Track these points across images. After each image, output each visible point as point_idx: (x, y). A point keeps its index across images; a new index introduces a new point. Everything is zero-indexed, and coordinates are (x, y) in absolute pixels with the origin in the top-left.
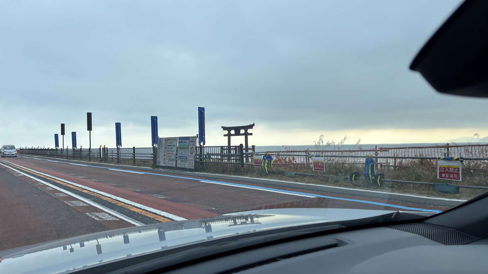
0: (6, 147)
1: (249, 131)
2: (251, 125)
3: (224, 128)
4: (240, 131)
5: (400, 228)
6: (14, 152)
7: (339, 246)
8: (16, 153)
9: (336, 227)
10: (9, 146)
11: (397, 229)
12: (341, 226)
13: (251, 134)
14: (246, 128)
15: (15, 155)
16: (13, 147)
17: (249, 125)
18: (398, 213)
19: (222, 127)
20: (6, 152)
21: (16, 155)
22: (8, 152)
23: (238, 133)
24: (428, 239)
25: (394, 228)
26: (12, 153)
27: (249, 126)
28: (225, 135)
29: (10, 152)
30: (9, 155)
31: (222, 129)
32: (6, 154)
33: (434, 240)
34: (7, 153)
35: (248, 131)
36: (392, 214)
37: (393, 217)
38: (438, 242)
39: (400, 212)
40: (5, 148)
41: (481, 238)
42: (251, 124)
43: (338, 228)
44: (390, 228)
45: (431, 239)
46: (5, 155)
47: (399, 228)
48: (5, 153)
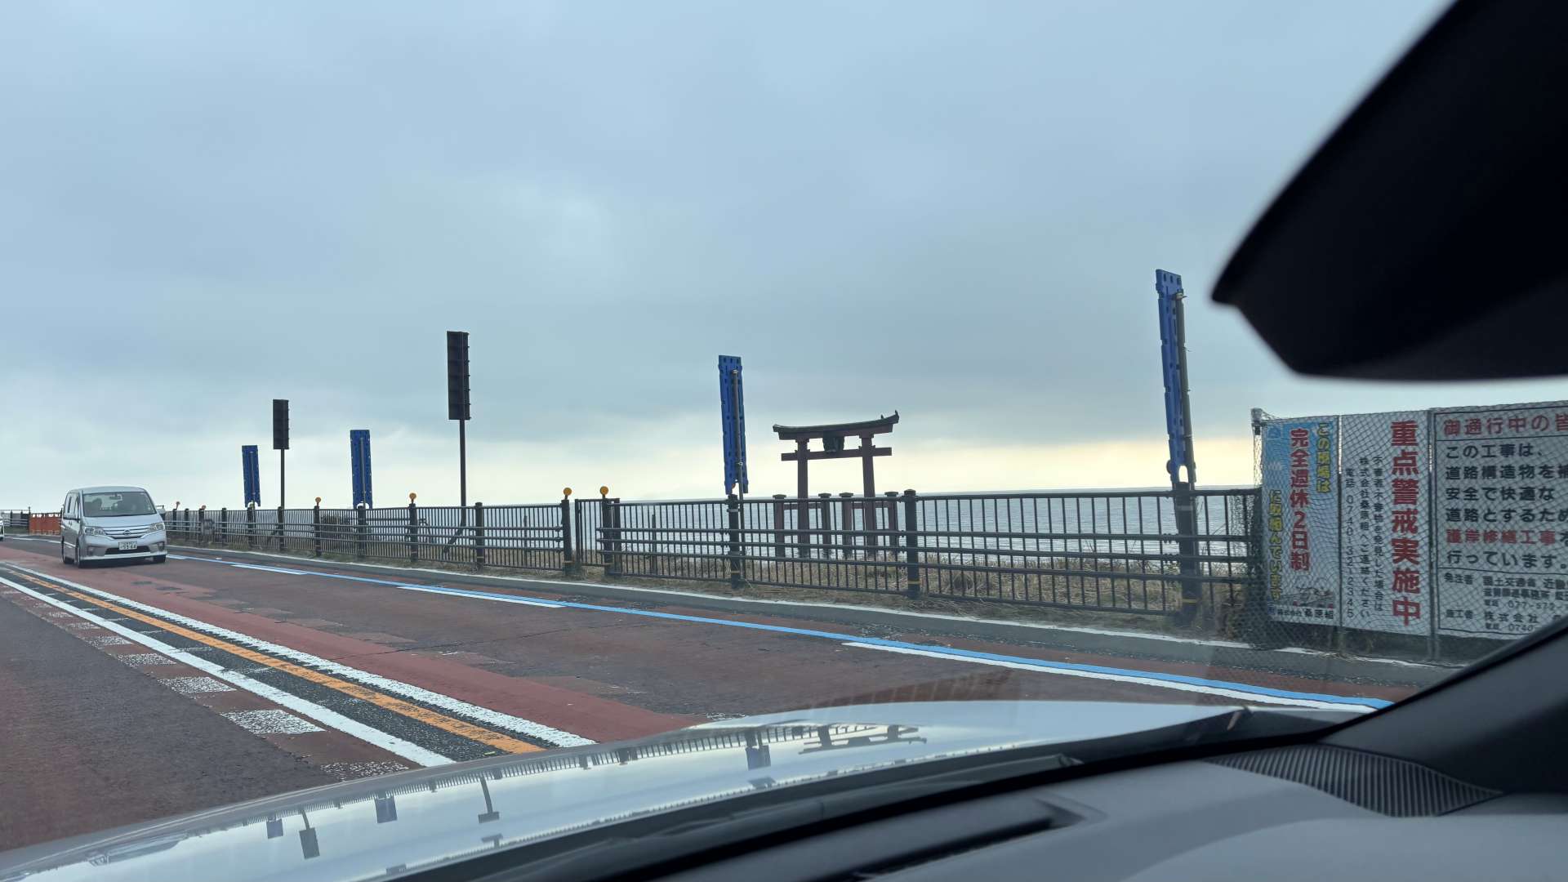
0: (99, 502)
1: (878, 441)
2: (885, 419)
3: (785, 433)
4: (844, 440)
5: (1247, 764)
6: (147, 531)
7: (1053, 826)
8: (161, 536)
9: (1051, 763)
10: (114, 495)
11: (1240, 767)
12: (1067, 762)
13: (887, 452)
14: (866, 430)
15: (158, 553)
16: (134, 503)
17: (880, 418)
18: (1246, 714)
19: (776, 429)
20: (99, 531)
21: (162, 549)
22: (108, 531)
23: (837, 446)
24: (1333, 799)
25: (1228, 765)
26: (140, 542)
27: (877, 422)
28: (786, 457)
29: (127, 532)
30: (115, 550)
31: (777, 434)
32: (96, 547)
33: (1352, 801)
34: (110, 543)
35: (873, 440)
36: (1230, 715)
37: (1231, 724)
38: (1366, 806)
39: (1253, 708)
40: (91, 504)
41: (1499, 792)
42: (885, 417)
43: (1057, 765)
44: (1217, 763)
45: (1346, 798)
46: (91, 554)
47: (1244, 765)
48: (91, 540)
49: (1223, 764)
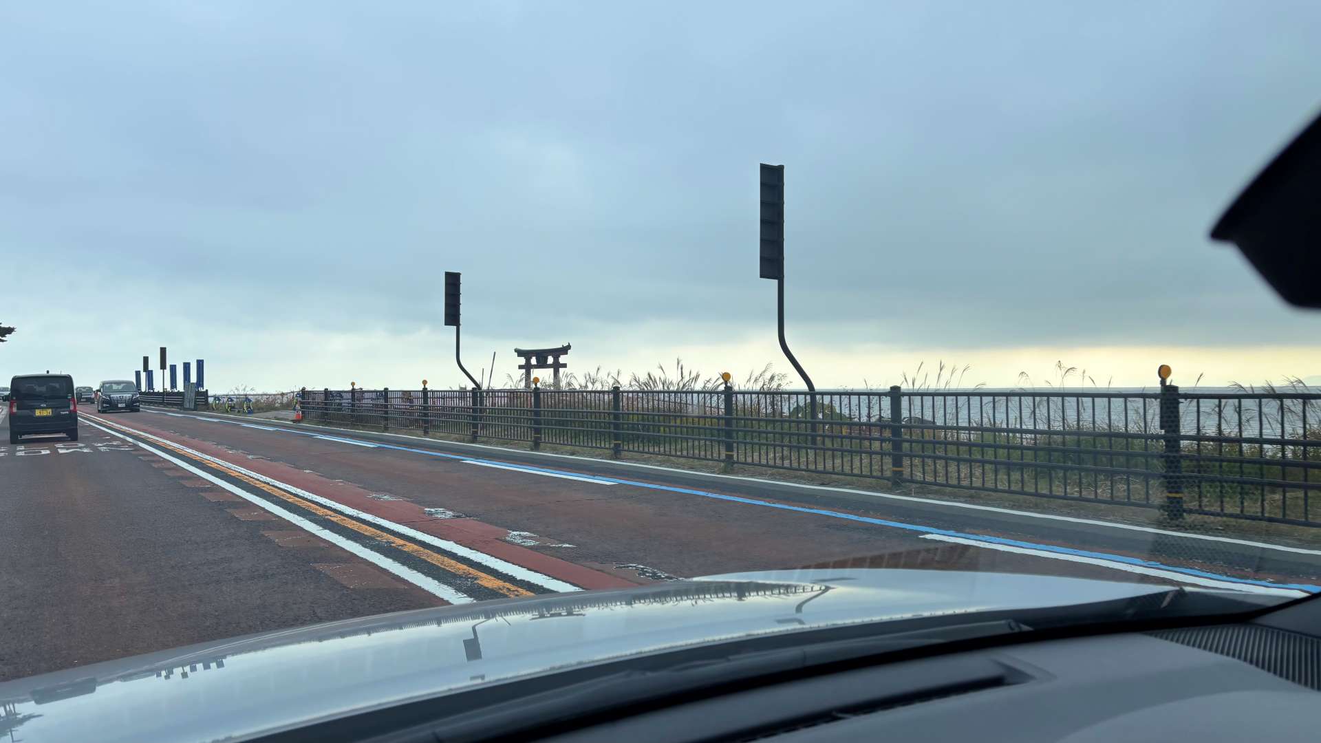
1: (562, 359)
3: (520, 353)
4: (547, 358)
7: (1009, 684)
9: (1001, 627)
11: (1177, 641)
12: (1016, 627)
13: (565, 365)
14: (556, 353)
17: (562, 346)
18: (1181, 595)
19: (516, 351)
23: (543, 362)
24: (1264, 673)
25: (1167, 639)
28: (521, 367)
31: (516, 354)
33: (1281, 675)
35: (559, 358)
36: (1164, 595)
37: (1165, 603)
39: (1188, 589)
42: (565, 346)
43: (1007, 630)
44: (1156, 636)
45: (1275, 673)
49: (1161, 637)
